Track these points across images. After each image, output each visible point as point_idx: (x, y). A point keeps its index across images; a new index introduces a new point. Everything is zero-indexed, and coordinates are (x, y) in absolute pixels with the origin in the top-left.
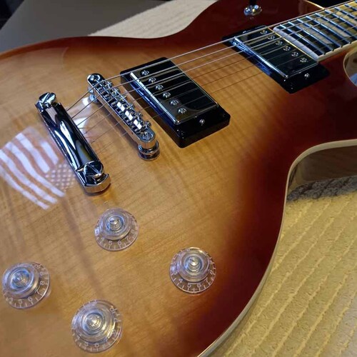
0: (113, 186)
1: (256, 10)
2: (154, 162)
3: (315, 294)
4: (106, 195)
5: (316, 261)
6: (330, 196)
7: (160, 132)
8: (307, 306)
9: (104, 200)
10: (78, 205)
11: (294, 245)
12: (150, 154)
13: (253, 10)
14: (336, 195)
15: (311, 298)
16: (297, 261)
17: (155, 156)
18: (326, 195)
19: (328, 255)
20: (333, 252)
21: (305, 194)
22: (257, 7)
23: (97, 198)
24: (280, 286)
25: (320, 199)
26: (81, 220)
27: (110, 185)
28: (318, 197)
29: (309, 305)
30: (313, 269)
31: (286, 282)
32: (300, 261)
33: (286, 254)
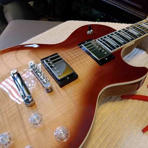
0: (36, 103)
1: (92, 32)
2: (51, 94)
3: (110, 139)
4: (33, 107)
5: (112, 126)
6: (119, 101)
7: (53, 82)
8: (107, 144)
9: (33, 109)
10: (24, 111)
11: (104, 120)
12: (50, 91)
13: (90, 32)
14: (121, 100)
15: (109, 141)
16: (105, 127)
17: (51, 91)
18: (117, 100)
19: (116, 124)
20: (118, 122)
21: (109, 100)
22: (92, 31)
23: (30, 108)
24: (98, 136)
25: (115, 102)
26: (24, 116)
27: (35, 103)
28: (114, 101)
29: (108, 143)
30: (110, 130)
31: (100, 135)
32: (106, 126)
33: (101, 124)
